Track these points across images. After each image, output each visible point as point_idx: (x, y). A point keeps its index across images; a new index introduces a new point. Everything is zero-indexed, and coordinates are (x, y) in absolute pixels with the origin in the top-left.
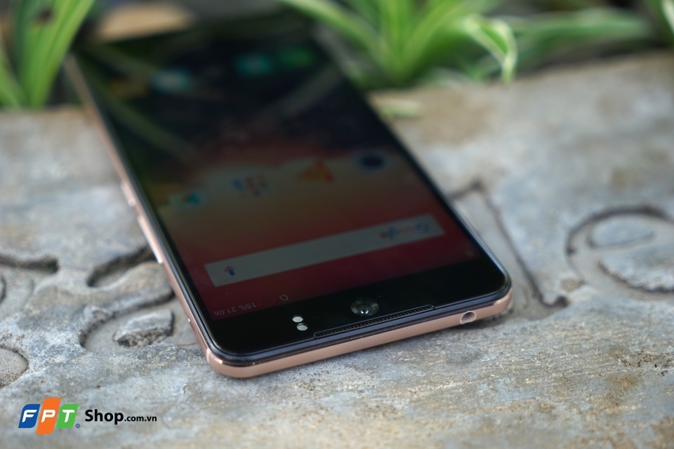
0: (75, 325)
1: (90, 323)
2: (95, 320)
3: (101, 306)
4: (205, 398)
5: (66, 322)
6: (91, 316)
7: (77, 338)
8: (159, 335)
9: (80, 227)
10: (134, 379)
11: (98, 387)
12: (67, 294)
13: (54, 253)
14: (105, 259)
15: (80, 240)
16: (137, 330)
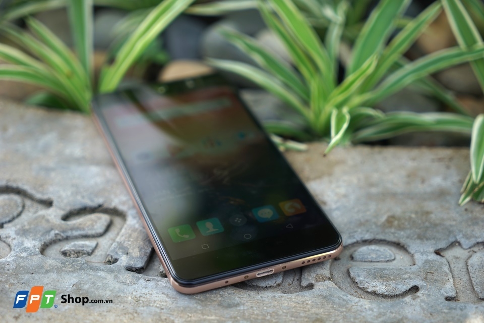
0: (42, 238)
1: (51, 239)
2: (55, 238)
3: (61, 232)
4: (80, 292)
5: (39, 236)
6: (53, 235)
7: (40, 246)
8: (84, 254)
9: (73, 186)
10: (52, 274)
11: (33, 273)
12: (48, 221)
13: (53, 197)
14: (78, 206)
15: (69, 193)
16: (73, 248)
